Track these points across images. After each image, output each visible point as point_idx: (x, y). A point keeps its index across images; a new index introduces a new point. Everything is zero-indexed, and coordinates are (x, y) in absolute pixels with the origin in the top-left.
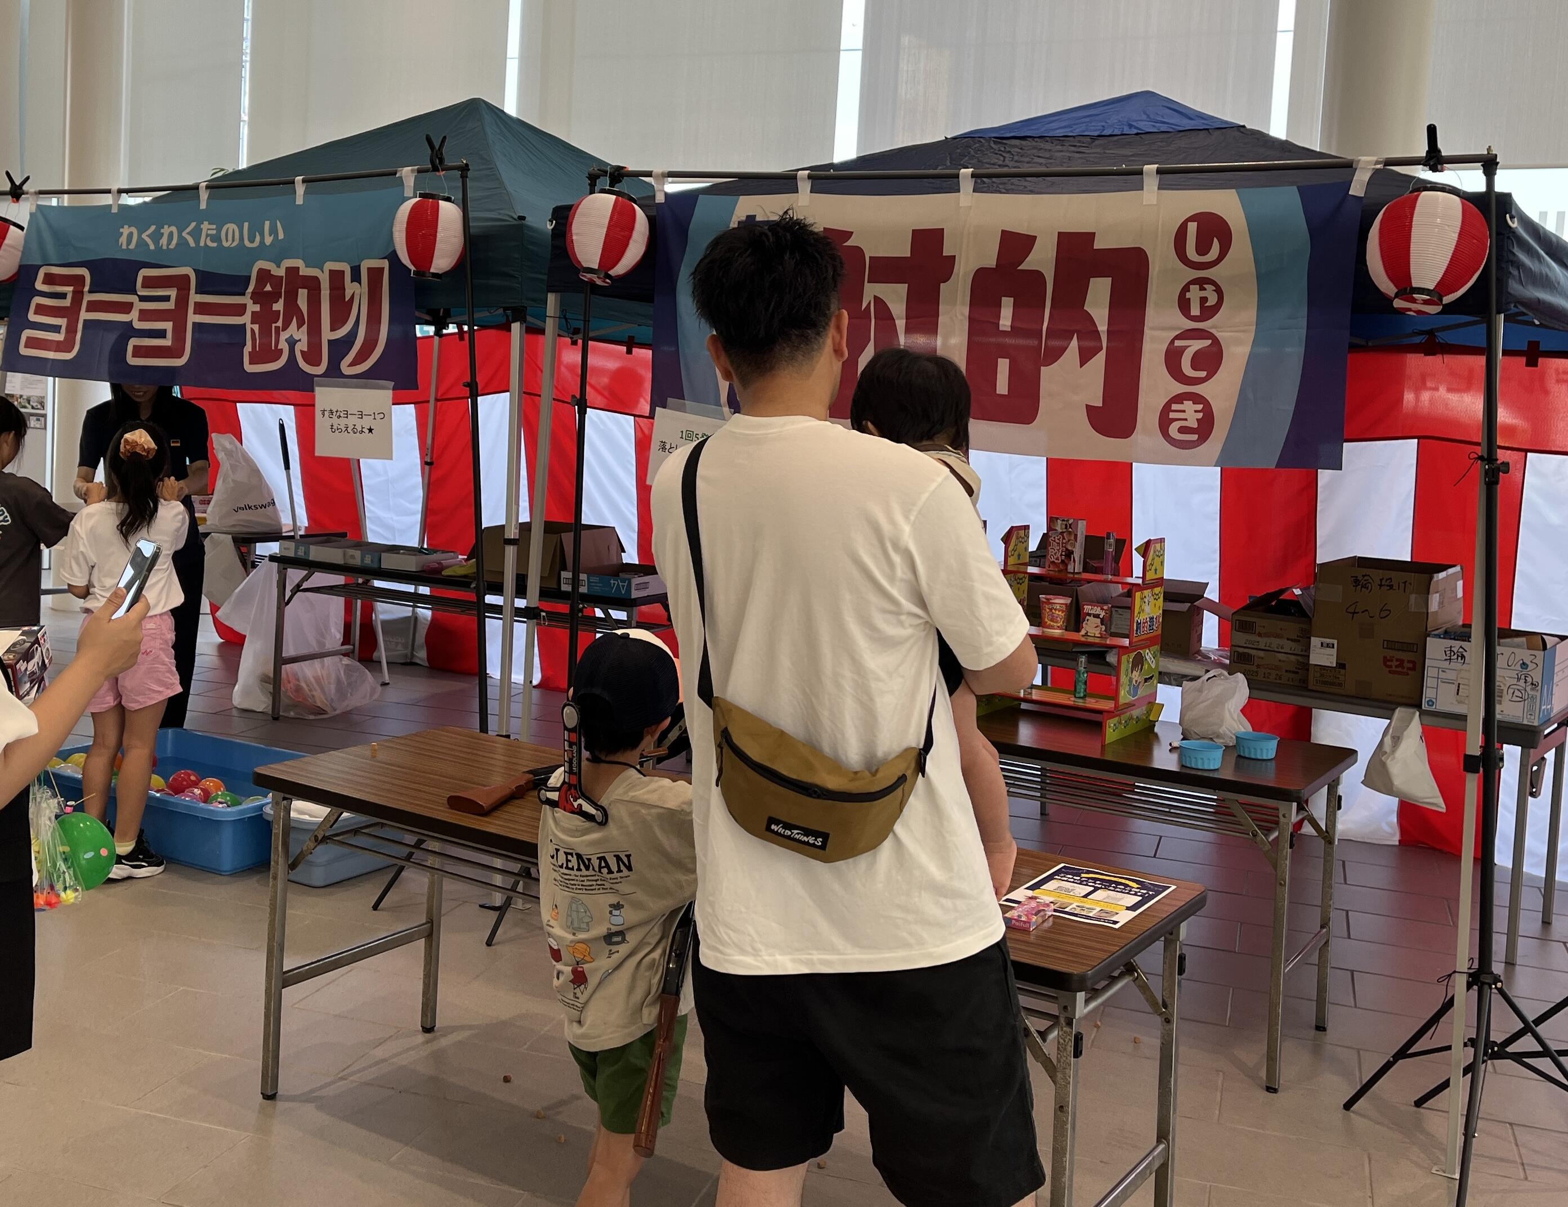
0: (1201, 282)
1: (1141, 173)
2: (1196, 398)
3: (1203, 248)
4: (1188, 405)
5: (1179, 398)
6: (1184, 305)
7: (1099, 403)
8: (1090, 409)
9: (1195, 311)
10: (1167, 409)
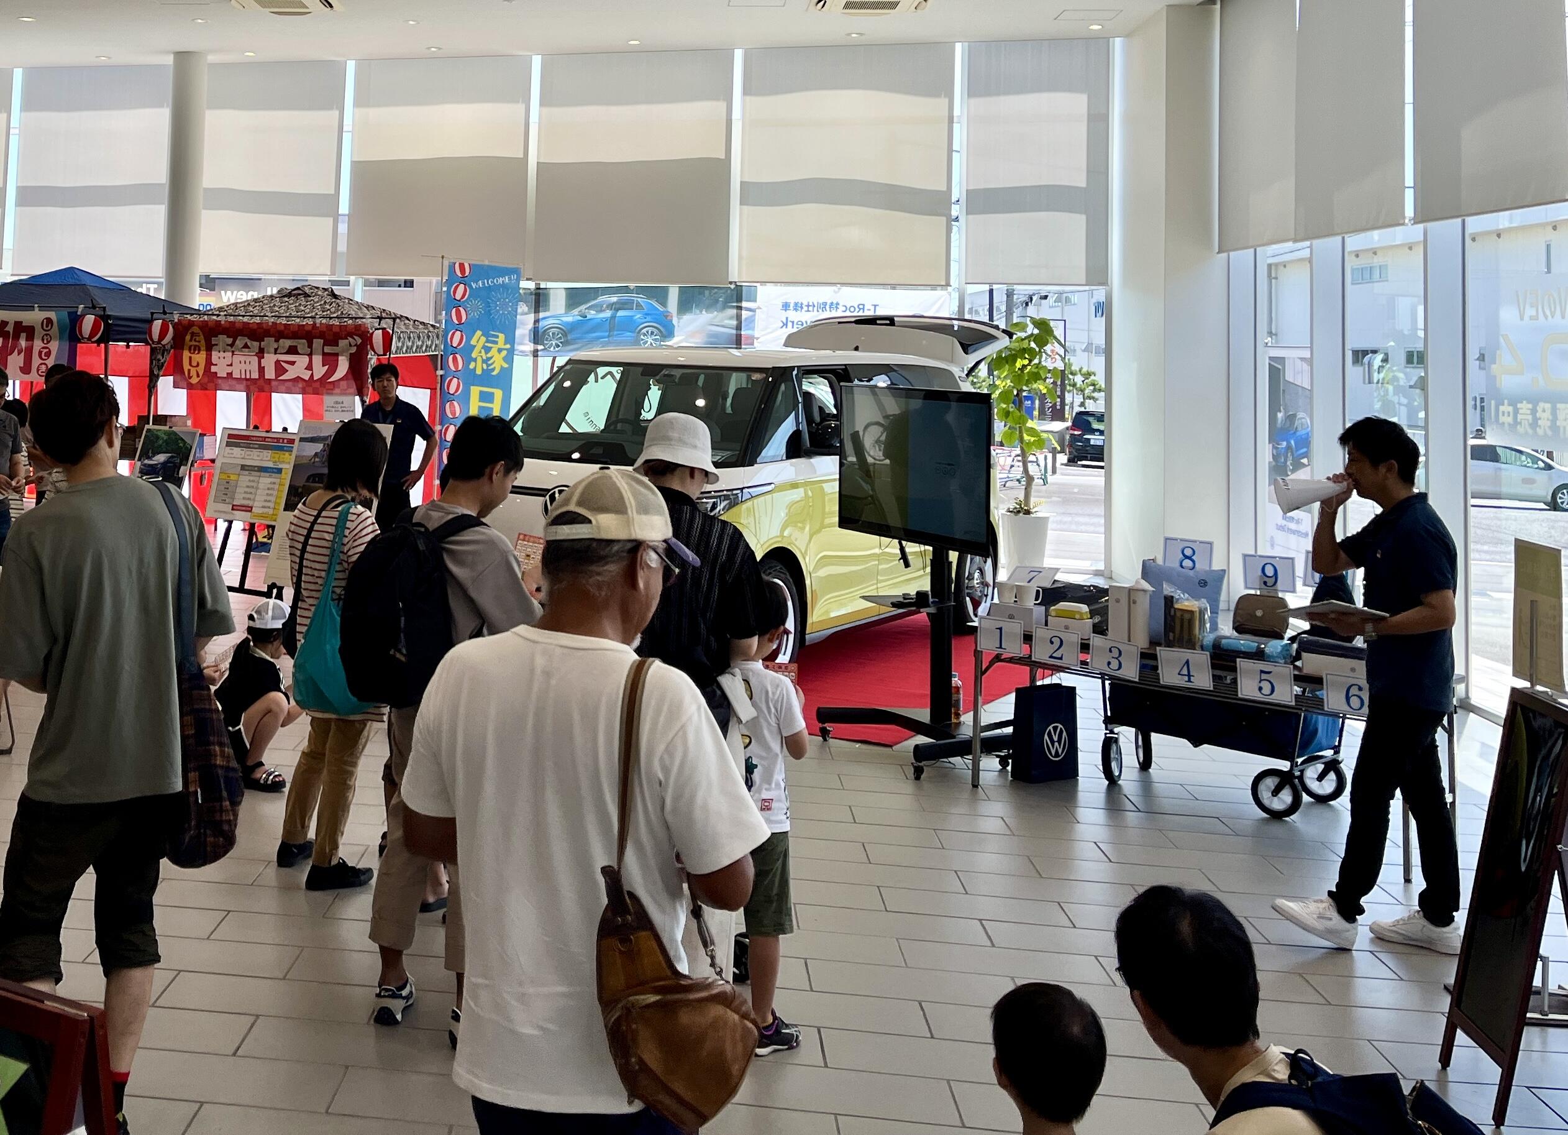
0: (47, 335)
1: (34, 307)
2: (45, 364)
3: (47, 326)
4: (43, 366)
5: (41, 364)
6: (43, 340)
7: (22, 366)
8: (20, 367)
9: (45, 342)
10: (38, 367)
